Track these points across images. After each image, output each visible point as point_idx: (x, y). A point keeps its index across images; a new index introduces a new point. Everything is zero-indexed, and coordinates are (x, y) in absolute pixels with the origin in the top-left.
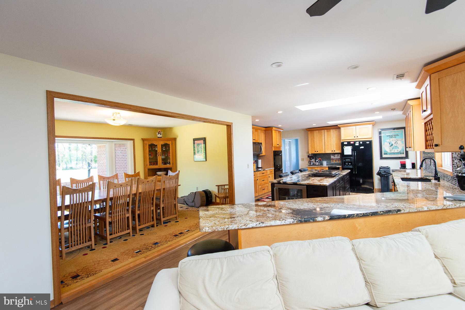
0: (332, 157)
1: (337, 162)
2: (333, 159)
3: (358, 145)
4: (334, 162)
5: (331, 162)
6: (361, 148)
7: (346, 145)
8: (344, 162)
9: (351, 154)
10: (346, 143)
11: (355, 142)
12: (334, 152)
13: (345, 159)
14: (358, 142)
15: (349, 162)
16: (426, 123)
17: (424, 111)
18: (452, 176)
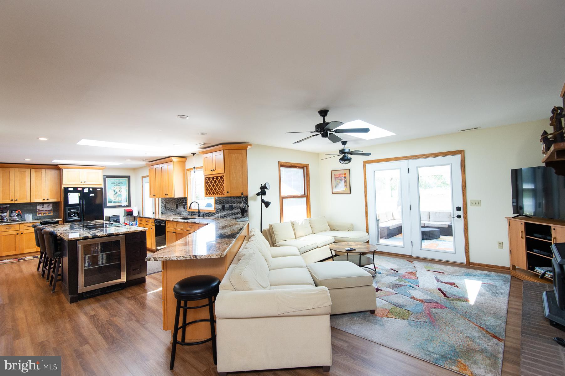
0: (39, 208)
1: (47, 214)
2: (41, 211)
3: (87, 191)
4: (43, 215)
5: (38, 215)
6: (91, 195)
7: (72, 192)
8: (69, 213)
9: (70, 203)
10: (72, 189)
11: (83, 189)
12: (47, 201)
13: (70, 209)
14: (87, 189)
15: (75, 213)
16: (207, 178)
17: (211, 170)
18: (215, 212)
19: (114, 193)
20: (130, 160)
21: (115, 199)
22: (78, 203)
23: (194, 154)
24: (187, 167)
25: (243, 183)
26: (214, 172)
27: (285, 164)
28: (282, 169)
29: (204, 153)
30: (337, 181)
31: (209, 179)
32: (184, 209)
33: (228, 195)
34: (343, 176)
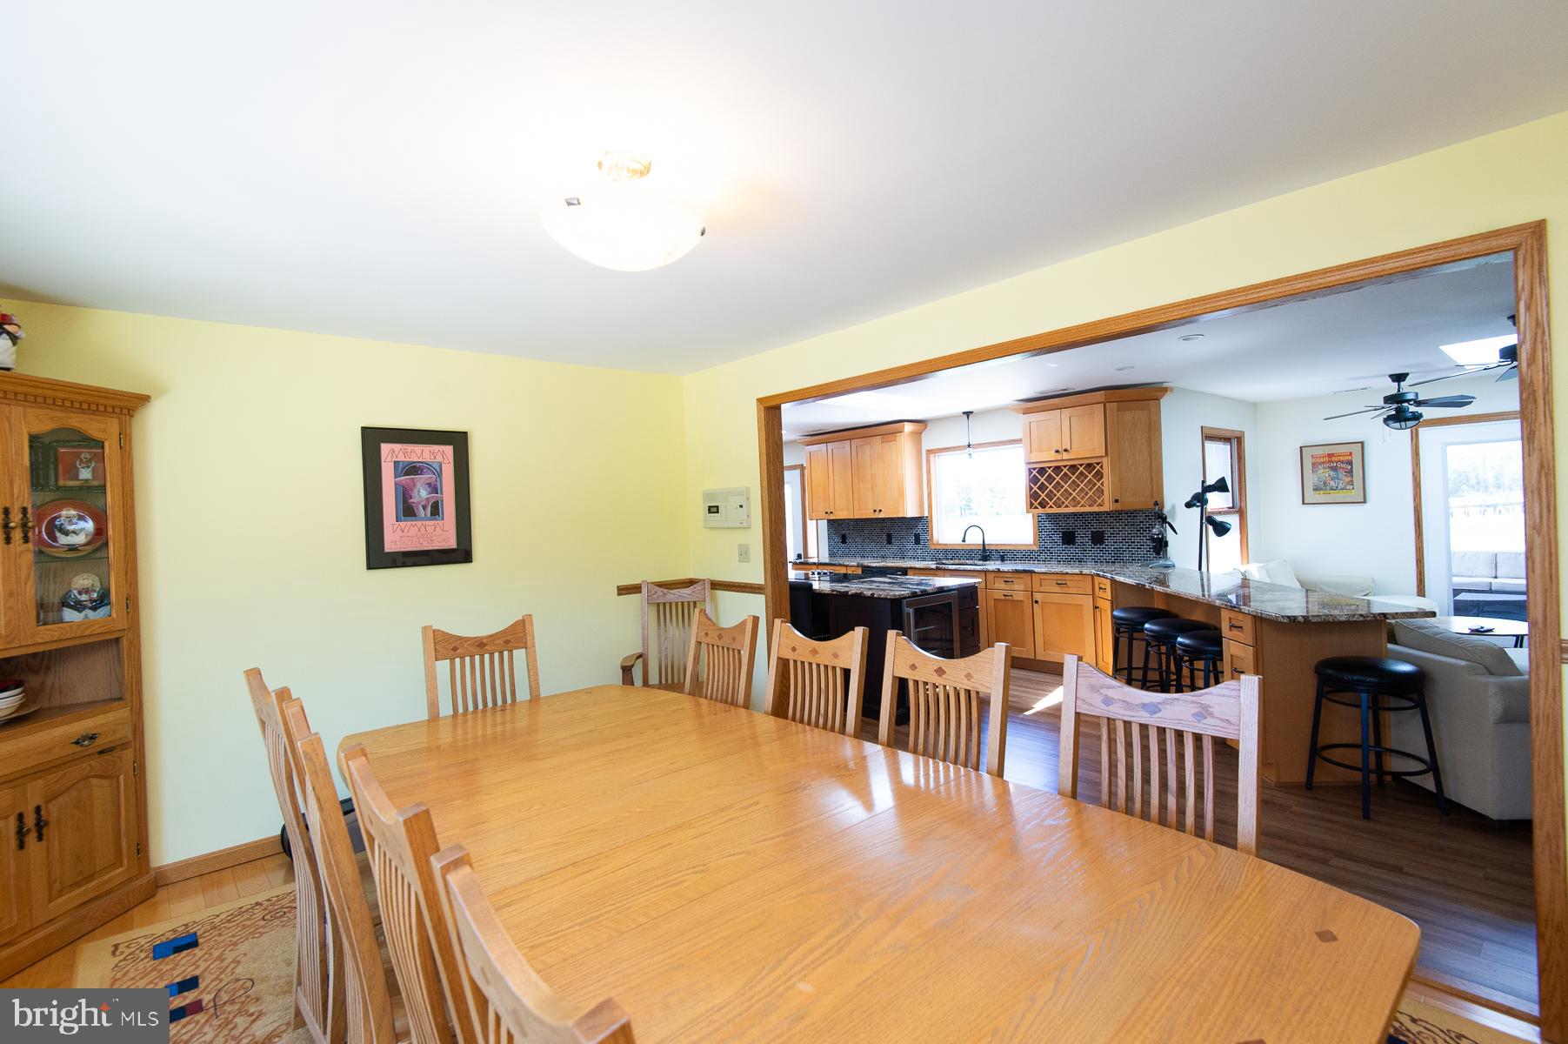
16: (1034, 469)
17: (1057, 451)
18: (1036, 548)
23: (968, 414)
24: (926, 446)
25: (1152, 479)
26: (1066, 456)
27: (1215, 433)
28: (1209, 445)
29: (1027, 411)
30: (1320, 471)
31: (1042, 471)
32: (917, 541)
33: (1118, 507)
34: (1342, 458)
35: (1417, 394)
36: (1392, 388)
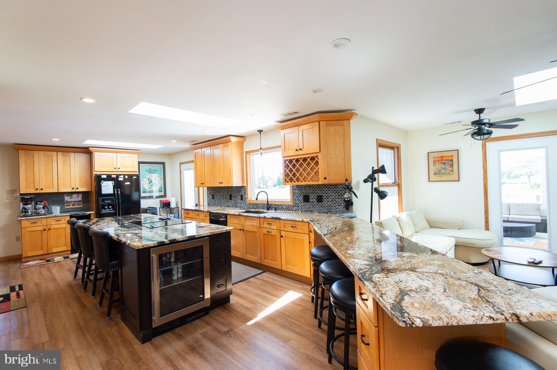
0: (67, 198)
1: (77, 206)
2: (70, 202)
3: (122, 179)
4: (71, 207)
5: (66, 207)
6: (127, 183)
7: (105, 180)
8: (102, 205)
9: (103, 192)
10: (105, 177)
11: (118, 176)
12: (77, 191)
13: (103, 200)
14: (122, 176)
15: (109, 205)
16: (287, 160)
17: (297, 150)
18: (292, 204)
19: (148, 182)
20: (176, 141)
21: (149, 189)
22: (112, 192)
23: (260, 131)
24: (246, 149)
25: (345, 166)
26: (301, 152)
28: (380, 150)
29: (283, 128)
30: (437, 165)
31: (291, 161)
32: (242, 199)
33: (326, 182)
34: (448, 158)
35: (489, 120)
36: (476, 117)
